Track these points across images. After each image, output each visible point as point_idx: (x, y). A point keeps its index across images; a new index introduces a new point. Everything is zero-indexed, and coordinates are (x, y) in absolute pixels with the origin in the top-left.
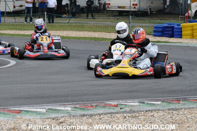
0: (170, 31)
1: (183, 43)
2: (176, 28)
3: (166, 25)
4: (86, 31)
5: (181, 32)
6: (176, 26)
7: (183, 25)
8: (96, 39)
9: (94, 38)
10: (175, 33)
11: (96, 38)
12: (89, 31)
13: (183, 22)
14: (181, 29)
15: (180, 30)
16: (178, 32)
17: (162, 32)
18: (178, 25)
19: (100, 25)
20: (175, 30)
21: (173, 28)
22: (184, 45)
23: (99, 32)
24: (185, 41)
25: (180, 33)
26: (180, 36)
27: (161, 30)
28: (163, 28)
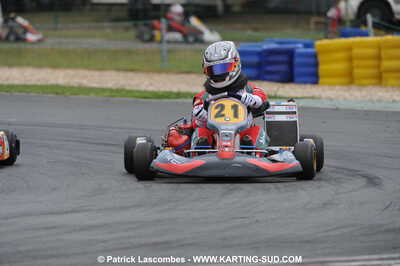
0: (282, 63)
1: (319, 98)
2: (302, 55)
3: (273, 46)
4: (28, 65)
5: (316, 65)
6: (300, 49)
7: (322, 43)
8: (57, 91)
9: (53, 86)
10: (297, 70)
11: (58, 86)
12: (40, 66)
13: (322, 35)
14: (315, 56)
15: (311, 60)
16: (307, 65)
17: (258, 66)
18: (307, 46)
19: (70, 47)
20: (297, 60)
21: (291, 54)
22: (326, 104)
23: (68, 67)
24: (327, 94)
25: (312, 69)
26: (314, 78)
27: (254, 60)
28: (260, 54)
